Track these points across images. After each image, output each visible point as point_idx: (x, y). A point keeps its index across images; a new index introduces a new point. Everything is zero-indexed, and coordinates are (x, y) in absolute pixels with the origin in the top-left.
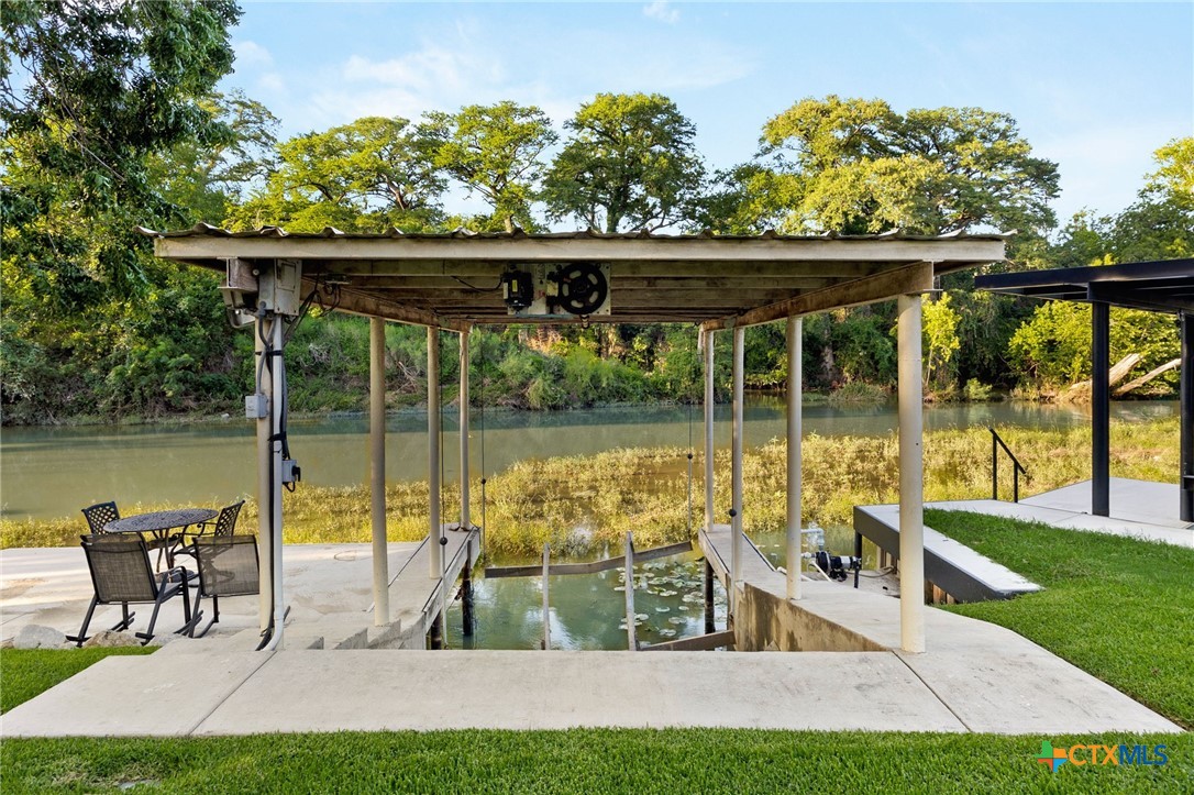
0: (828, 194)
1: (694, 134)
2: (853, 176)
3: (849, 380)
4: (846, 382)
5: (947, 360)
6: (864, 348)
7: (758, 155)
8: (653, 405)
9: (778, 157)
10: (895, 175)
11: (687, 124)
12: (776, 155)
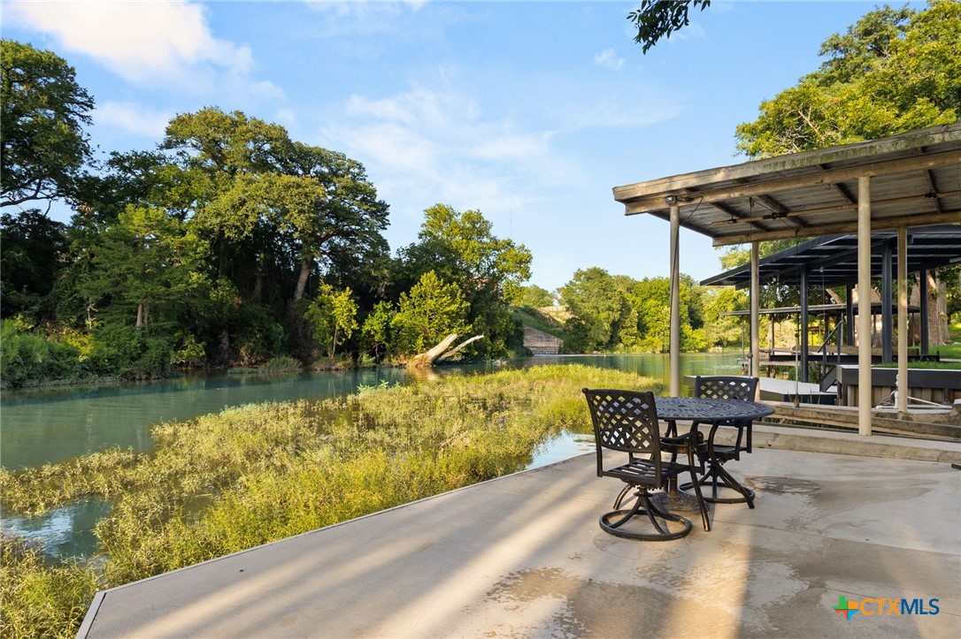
0: (247, 194)
1: (92, 108)
2: (267, 183)
3: (246, 358)
4: (243, 361)
5: (349, 337)
6: (260, 331)
7: (161, 148)
8: (94, 381)
9: (181, 154)
10: (300, 190)
11: (84, 94)
12: (180, 150)
